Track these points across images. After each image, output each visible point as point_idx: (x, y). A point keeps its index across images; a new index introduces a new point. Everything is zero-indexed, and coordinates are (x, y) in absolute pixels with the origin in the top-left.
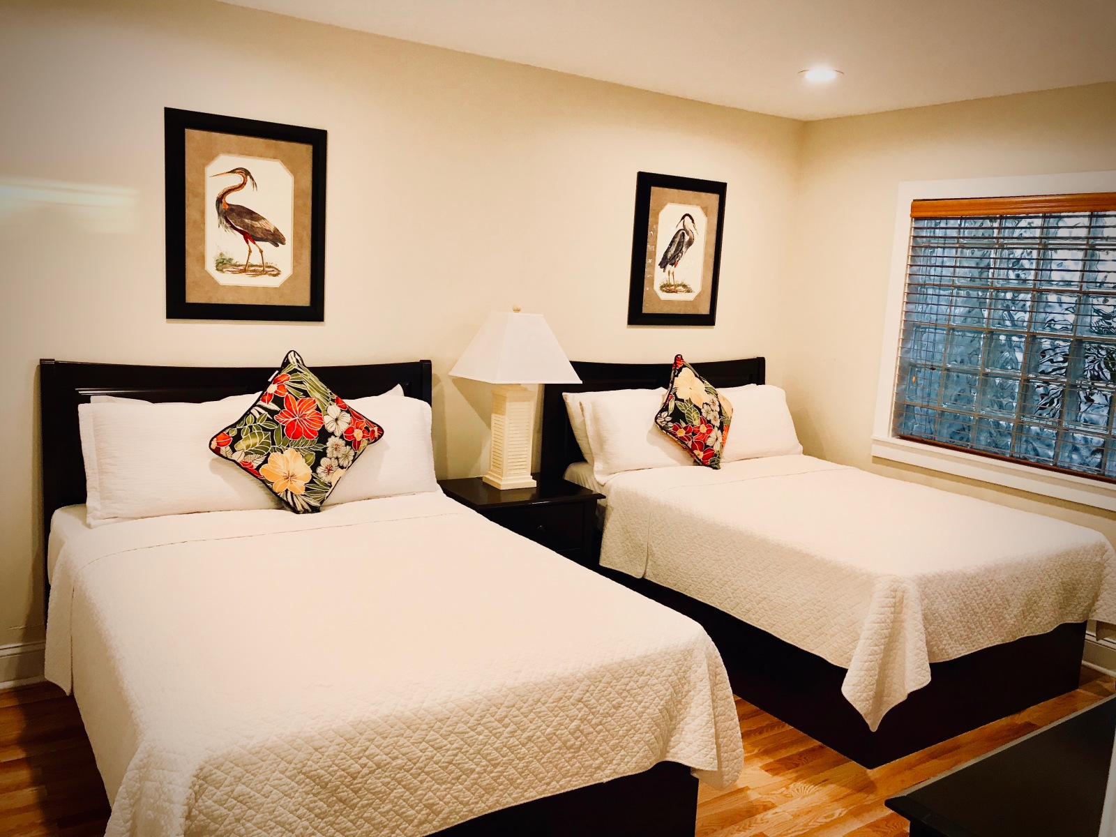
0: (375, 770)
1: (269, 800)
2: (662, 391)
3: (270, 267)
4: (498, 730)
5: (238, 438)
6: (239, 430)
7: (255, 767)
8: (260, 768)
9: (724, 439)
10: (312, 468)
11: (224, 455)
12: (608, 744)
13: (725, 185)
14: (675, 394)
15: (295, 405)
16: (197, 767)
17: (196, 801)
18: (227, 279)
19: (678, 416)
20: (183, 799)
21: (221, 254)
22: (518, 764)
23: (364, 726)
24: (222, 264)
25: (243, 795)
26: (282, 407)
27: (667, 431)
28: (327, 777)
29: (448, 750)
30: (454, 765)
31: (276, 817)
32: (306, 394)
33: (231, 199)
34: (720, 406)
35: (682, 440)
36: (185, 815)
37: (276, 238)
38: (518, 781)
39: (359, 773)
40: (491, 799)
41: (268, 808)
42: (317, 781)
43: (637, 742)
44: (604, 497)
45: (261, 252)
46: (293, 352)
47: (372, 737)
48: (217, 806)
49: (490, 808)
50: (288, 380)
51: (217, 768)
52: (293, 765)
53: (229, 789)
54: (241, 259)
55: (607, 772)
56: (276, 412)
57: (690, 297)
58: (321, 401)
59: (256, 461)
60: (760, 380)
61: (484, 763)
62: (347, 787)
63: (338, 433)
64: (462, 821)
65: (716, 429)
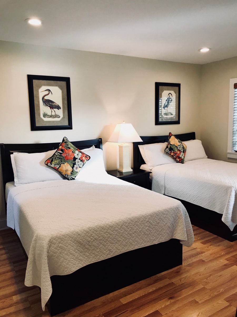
0: (94, 240)
1: (68, 248)
2: (166, 143)
3: (57, 115)
4: (127, 229)
5: (52, 161)
6: (52, 159)
7: (63, 239)
8: (65, 239)
9: (185, 155)
10: (72, 168)
11: (49, 165)
12: (156, 233)
13: (180, 84)
14: (170, 143)
15: (67, 152)
16: (49, 239)
17: (50, 248)
18: (46, 119)
19: (171, 149)
20: (46, 247)
21: (44, 113)
22: (132, 239)
23: (91, 229)
24: (45, 115)
25: (61, 246)
26: (63, 152)
27: (168, 154)
28: (82, 242)
29: (113, 235)
30: (115, 239)
31: (70, 252)
32: (69, 148)
33: (46, 98)
34: (183, 146)
35: (172, 156)
36: (47, 252)
37: (58, 108)
38: (133, 243)
39: (90, 241)
40: (126, 248)
41: (68, 250)
42: (80, 243)
43: (164, 233)
44: (152, 173)
45: (55, 111)
46: (65, 138)
47: (93, 231)
48: (55, 249)
49: (126, 251)
50: (64, 145)
51: (54, 240)
52: (73, 239)
53: (57, 245)
54: (49, 114)
55: (157, 241)
56: (62, 153)
57: (172, 116)
58: (73, 150)
59: (58, 167)
60: (194, 138)
61: (123, 238)
62: (87, 244)
63: (78, 158)
64: (118, 254)
65: (182, 152)
